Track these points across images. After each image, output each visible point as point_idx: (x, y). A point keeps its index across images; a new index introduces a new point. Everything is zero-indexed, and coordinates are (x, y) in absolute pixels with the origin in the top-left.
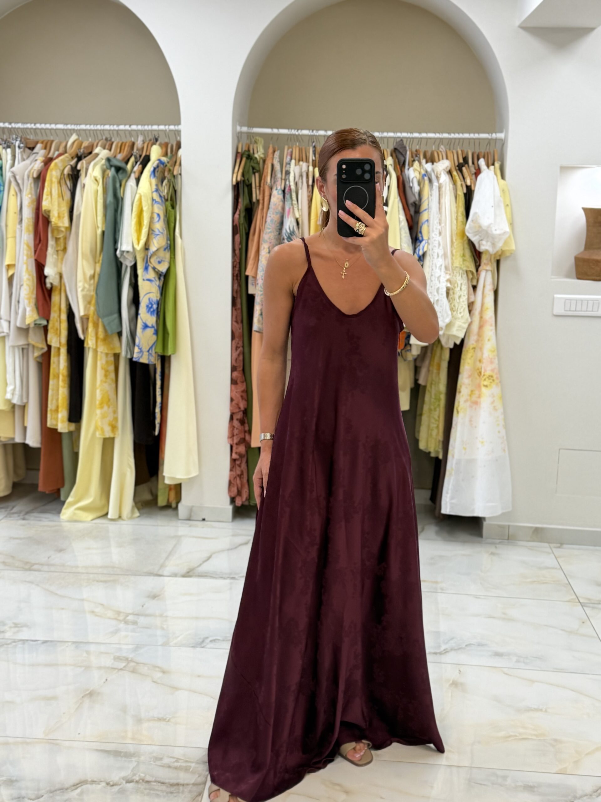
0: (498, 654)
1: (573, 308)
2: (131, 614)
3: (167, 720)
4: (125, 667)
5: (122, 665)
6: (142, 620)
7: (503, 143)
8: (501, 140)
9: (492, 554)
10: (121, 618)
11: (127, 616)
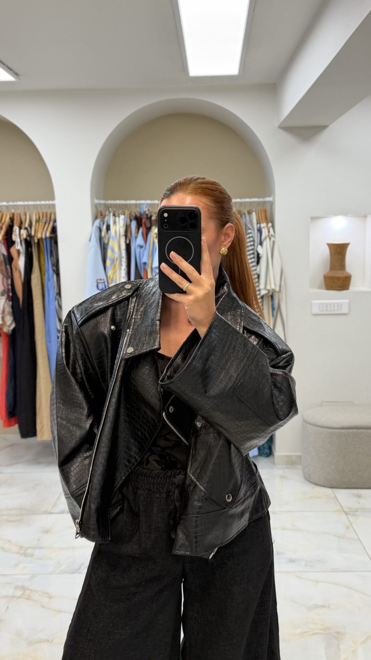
0: (292, 561)
1: (325, 309)
2: (29, 548)
3: (50, 641)
4: (22, 594)
5: (19, 593)
6: (37, 553)
7: (272, 204)
8: (270, 202)
9: (282, 477)
10: (22, 552)
11: (26, 550)
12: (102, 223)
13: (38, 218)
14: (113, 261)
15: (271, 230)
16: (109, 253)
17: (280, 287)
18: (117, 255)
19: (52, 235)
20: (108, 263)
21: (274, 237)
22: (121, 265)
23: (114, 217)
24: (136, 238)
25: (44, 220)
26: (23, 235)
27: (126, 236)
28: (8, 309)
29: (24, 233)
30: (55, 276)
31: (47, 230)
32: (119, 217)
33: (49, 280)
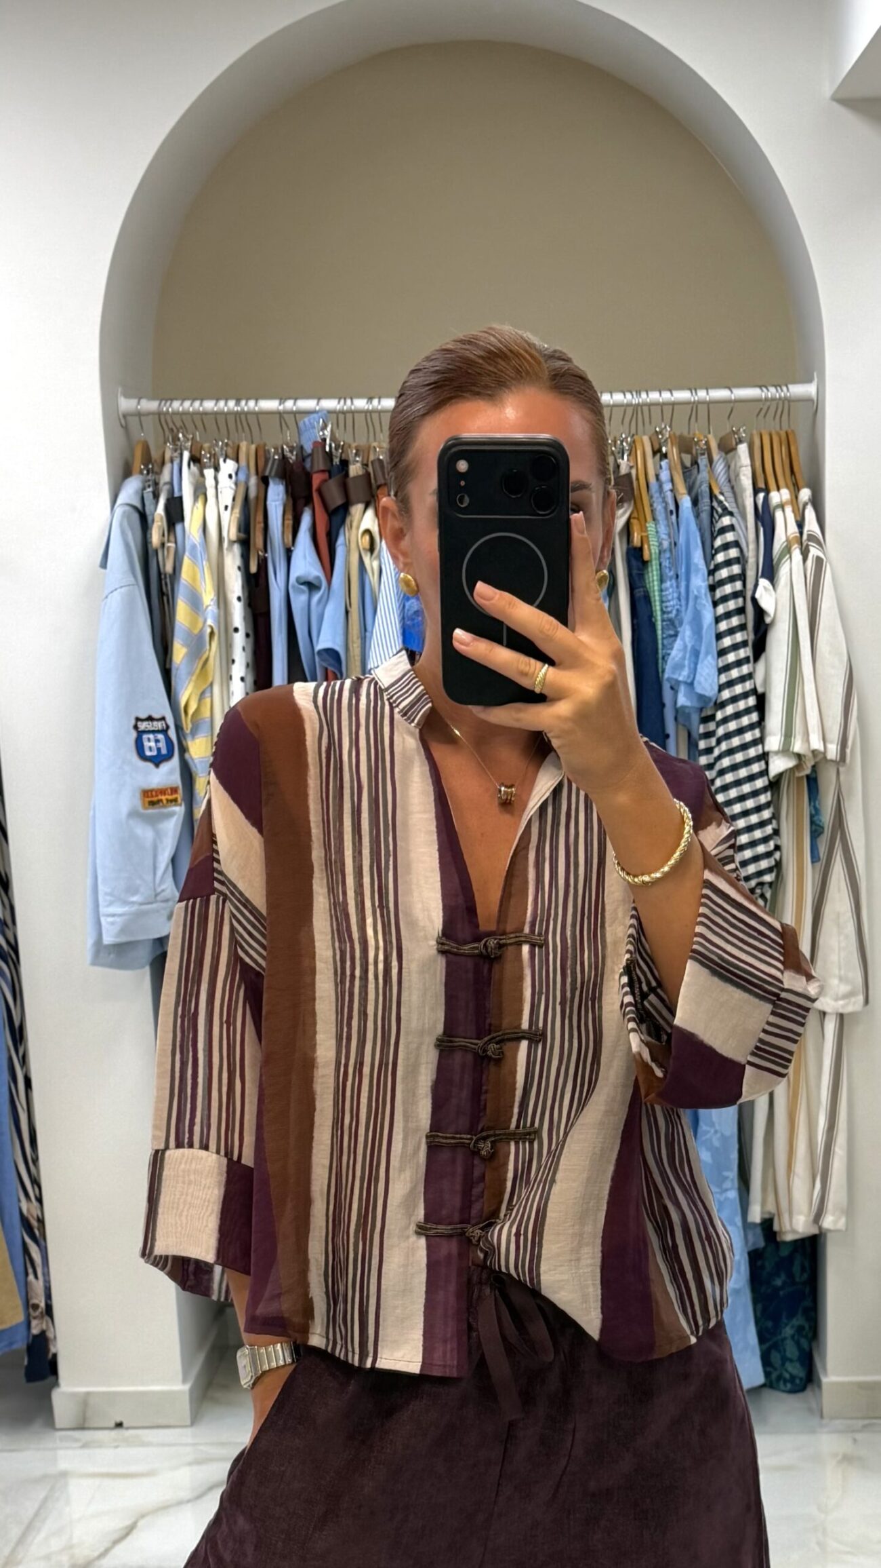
8: (806, 400)
12: (149, 492)
14: (196, 646)
16: (182, 614)
17: (843, 742)
18: (211, 621)
20: (180, 655)
22: (228, 657)
23: (195, 468)
24: (288, 551)
27: (246, 543)
32: (216, 467)
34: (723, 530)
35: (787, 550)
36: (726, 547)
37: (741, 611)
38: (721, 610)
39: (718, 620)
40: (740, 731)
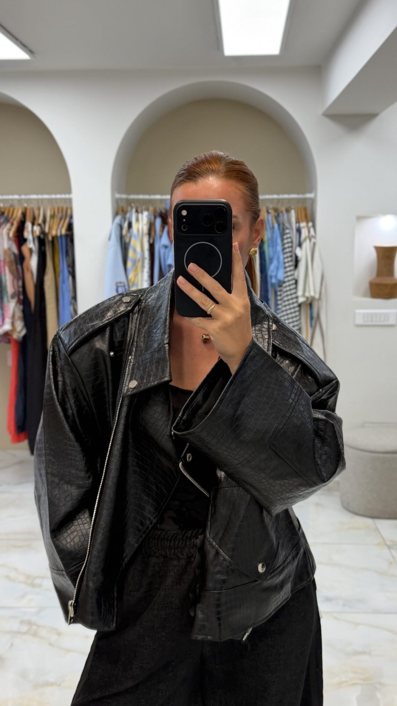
1: (370, 319)
2: (37, 577)
4: (28, 630)
5: (25, 628)
6: (46, 583)
7: (313, 201)
8: (311, 199)
10: (29, 582)
11: (34, 579)
12: (123, 220)
13: (52, 213)
14: (135, 262)
15: (312, 230)
16: (131, 254)
17: (320, 294)
18: (139, 256)
19: (68, 233)
20: (129, 264)
21: (315, 237)
22: (143, 267)
23: (136, 213)
24: (161, 237)
25: (60, 216)
26: (36, 232)
27: (149, 234)
28: (19, 314)
29: (37, 229)
30: (70, 278)
31: (63, 226)
32: (142, 213)
33: (63, 282)
34: (287, 234)
35: (305, 240)
36: (287, 238)
37: (291, 256)
38: (286, 256)
39: (284, 258)
40: (290, 290)
